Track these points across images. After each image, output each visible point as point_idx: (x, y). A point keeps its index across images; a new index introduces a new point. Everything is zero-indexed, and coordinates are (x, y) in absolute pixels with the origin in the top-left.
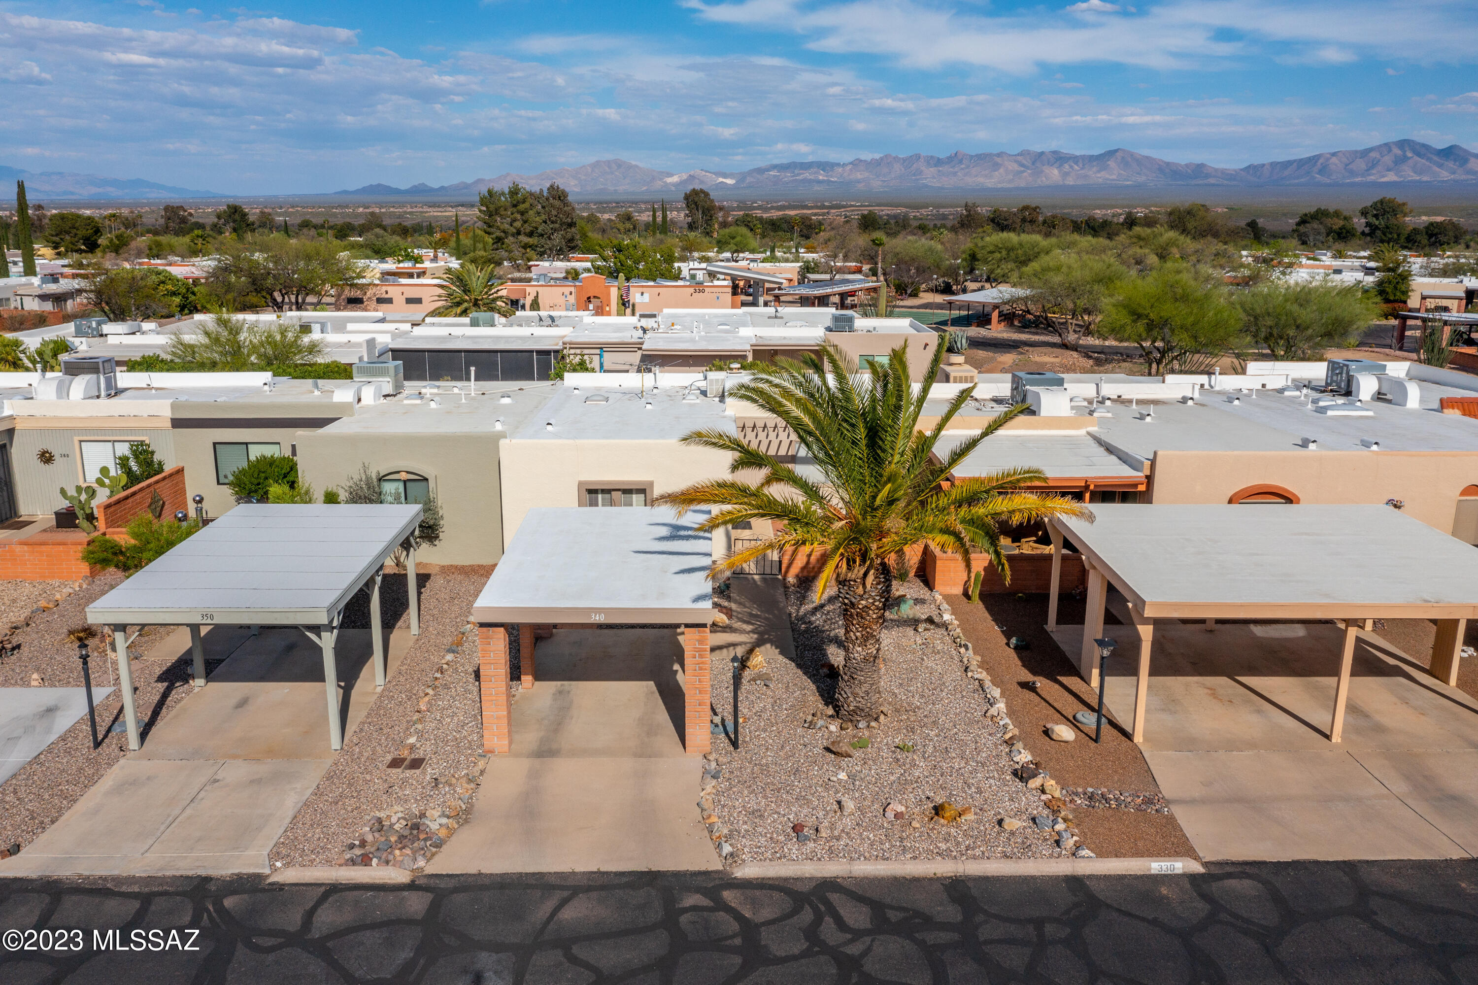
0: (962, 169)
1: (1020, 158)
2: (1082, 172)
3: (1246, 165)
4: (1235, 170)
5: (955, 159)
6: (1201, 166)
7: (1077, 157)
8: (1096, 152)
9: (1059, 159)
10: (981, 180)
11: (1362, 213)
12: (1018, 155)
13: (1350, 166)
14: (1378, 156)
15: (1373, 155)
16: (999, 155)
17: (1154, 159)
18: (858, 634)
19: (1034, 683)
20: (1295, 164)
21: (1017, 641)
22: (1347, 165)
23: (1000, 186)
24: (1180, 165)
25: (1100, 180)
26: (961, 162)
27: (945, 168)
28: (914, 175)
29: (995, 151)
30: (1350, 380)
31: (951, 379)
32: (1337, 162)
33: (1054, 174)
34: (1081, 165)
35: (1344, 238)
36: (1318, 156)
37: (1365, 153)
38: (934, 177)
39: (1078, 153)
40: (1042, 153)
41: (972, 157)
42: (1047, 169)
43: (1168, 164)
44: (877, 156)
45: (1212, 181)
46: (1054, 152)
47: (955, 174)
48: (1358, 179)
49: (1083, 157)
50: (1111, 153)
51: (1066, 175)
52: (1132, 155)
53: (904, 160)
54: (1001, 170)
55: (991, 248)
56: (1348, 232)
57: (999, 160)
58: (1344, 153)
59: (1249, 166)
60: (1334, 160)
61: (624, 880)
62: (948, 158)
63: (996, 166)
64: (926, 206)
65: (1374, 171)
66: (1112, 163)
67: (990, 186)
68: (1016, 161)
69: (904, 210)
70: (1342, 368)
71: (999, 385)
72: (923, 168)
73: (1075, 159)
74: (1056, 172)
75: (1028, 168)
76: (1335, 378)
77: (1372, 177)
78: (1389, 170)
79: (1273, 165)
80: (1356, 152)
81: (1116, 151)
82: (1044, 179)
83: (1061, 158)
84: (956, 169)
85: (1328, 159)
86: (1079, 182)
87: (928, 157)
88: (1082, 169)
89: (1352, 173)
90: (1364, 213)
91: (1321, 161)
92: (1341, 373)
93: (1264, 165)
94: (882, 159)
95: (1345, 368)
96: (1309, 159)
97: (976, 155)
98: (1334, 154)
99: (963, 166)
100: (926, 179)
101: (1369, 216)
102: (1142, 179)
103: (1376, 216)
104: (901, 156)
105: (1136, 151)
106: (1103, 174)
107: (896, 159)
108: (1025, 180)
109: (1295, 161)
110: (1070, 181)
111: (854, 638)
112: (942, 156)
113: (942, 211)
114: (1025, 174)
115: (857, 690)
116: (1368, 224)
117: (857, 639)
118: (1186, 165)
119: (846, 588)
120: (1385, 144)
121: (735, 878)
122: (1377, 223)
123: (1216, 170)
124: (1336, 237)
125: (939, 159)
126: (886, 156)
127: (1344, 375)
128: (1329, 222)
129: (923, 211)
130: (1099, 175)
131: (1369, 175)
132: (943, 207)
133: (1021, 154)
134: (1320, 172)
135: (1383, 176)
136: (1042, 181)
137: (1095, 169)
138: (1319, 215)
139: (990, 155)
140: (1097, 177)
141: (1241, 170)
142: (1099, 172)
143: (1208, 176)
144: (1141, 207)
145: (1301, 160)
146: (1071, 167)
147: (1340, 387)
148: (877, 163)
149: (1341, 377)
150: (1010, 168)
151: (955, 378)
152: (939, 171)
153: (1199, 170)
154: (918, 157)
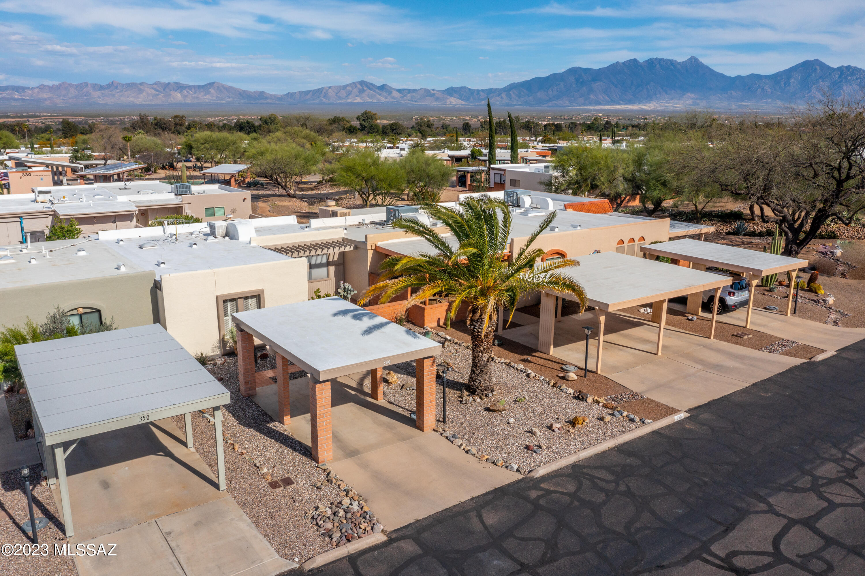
0: (118, 92)
1: (155, 86)
2: (195, 95)
3: (287, 92)
4: (281, 96)
5: (112, 86)
6: (262, 93)
7: (190, 86)
8: (202, 84)
9: (179, 87)
10: (132, 99)
11: (357, 119)
12: (154, 84)
13: (338, 94)
14: (351, 89)
15: (348, 88)
16: (142, 84)
17: (236, 89)
18: (485, 347)
19: (527, 359)
20: (311, 93)
21: (498, 341)
22: (337, 93)
23: (145, 103)
24: (251, 92)
25: (207, 100)
26: (116, 87)
27: (106, 92)
28: (85, 96)
29: (138, 82)
30: (518, 199)
31: (339, 215)
32: (332, 92)
33: (178, 96)
34: (194, 91)
35: (352, 132)
36: (323, 88)
37: (345, 87)
38: (99, 98)
39: (191, 84)
40: (169, 84)
41: (123, 85)
42: (173, 93)
43: (244, 91)
44: (57, 83)
45: (269, 101)
46: (177, 83)
47: (114, 95)
48: (343, 101)
49: (194, 87)
50: (211, 84)
51: (185, 97)
52: (223, 86)
53: (77, 86)
54: (144, 94)
55: (202, 141)
56: (354, 129)
57: (142, 87)
58: (334, 87)
59: (288, 93)
60: (330, 90)
61: (491, 496)
62: (107, 85)
63: (141, 91)
64: (99, 116)
65: (350, 97)
66: (212, 90)
67: (138, 103)
68: (153, 88)
69: (84, 118)
70: (513, 194)
71: (373, 215)
72: (91, 91)
73: (190, 87)
74: (179, 95)
75: (161, 92)
76: (509, 199)
77: (350, 100)
78: (357, 96)
79: (301, 93)
80: (340, 86)
81: (214, 83)
82: (172, 99)
83: (181, 87)
84: (114, 92)
85: (327, 91)
86: (195, 101)
87: (93, 84)
88: (194, 93)
89: (340, 98)
90: (358, 119)
91: (324, 91)
92: (513, 196)
93: (295, 93)
94: (60, 85)
95: (515, 194)
96: (318, 90)
97: (126, 84)
98: (330, 88)
99: (118, 91)
100: (94, 98)
101: (361, 120)
102: (231, 100)
103: (364, 120)
104: (74, 84)
105: (225, 83)
106: (208, 96)
107: (71, 85)
108: (161, 99)
109: (311, 91)
110: (188, 101)
111: (482, 349)
112: (103, 84)
113: (110, 119)
114: (160, 96)
115: (485, 377)
116: (361, 125)
117: (484, 349)
118: (254, 92)
119: (479, 323)
120: (354, 83)
121: (536, 478)
122: (365, 124)
123: (271, 95)
124: (348, 131)
125: (101, 86)
126: (63, 83)
127: (515, 197)
128: (342, 123)
129: (97, 119)
130: (205, 97)
131: (348, 99)
132: (111, 117)
133: (156, 84)
134: (324, 97)
135: (355, 100)
136: (171, 100)
137: (202, 94)
138: (336, 120)
139: (135, 84)
140: (205, 98)
141: (284, 95)
142: (205, 95)
143: (267, 98)
144: (235, 116)
145: (314, 90)
146: (188, 92)
147: (513, 203)
148: (57, 88)
149: (513, 198)
150: (150, 92)
151: (340, 213)
152: (102, 94)
153: (262, 95)
154: (86, 84)
